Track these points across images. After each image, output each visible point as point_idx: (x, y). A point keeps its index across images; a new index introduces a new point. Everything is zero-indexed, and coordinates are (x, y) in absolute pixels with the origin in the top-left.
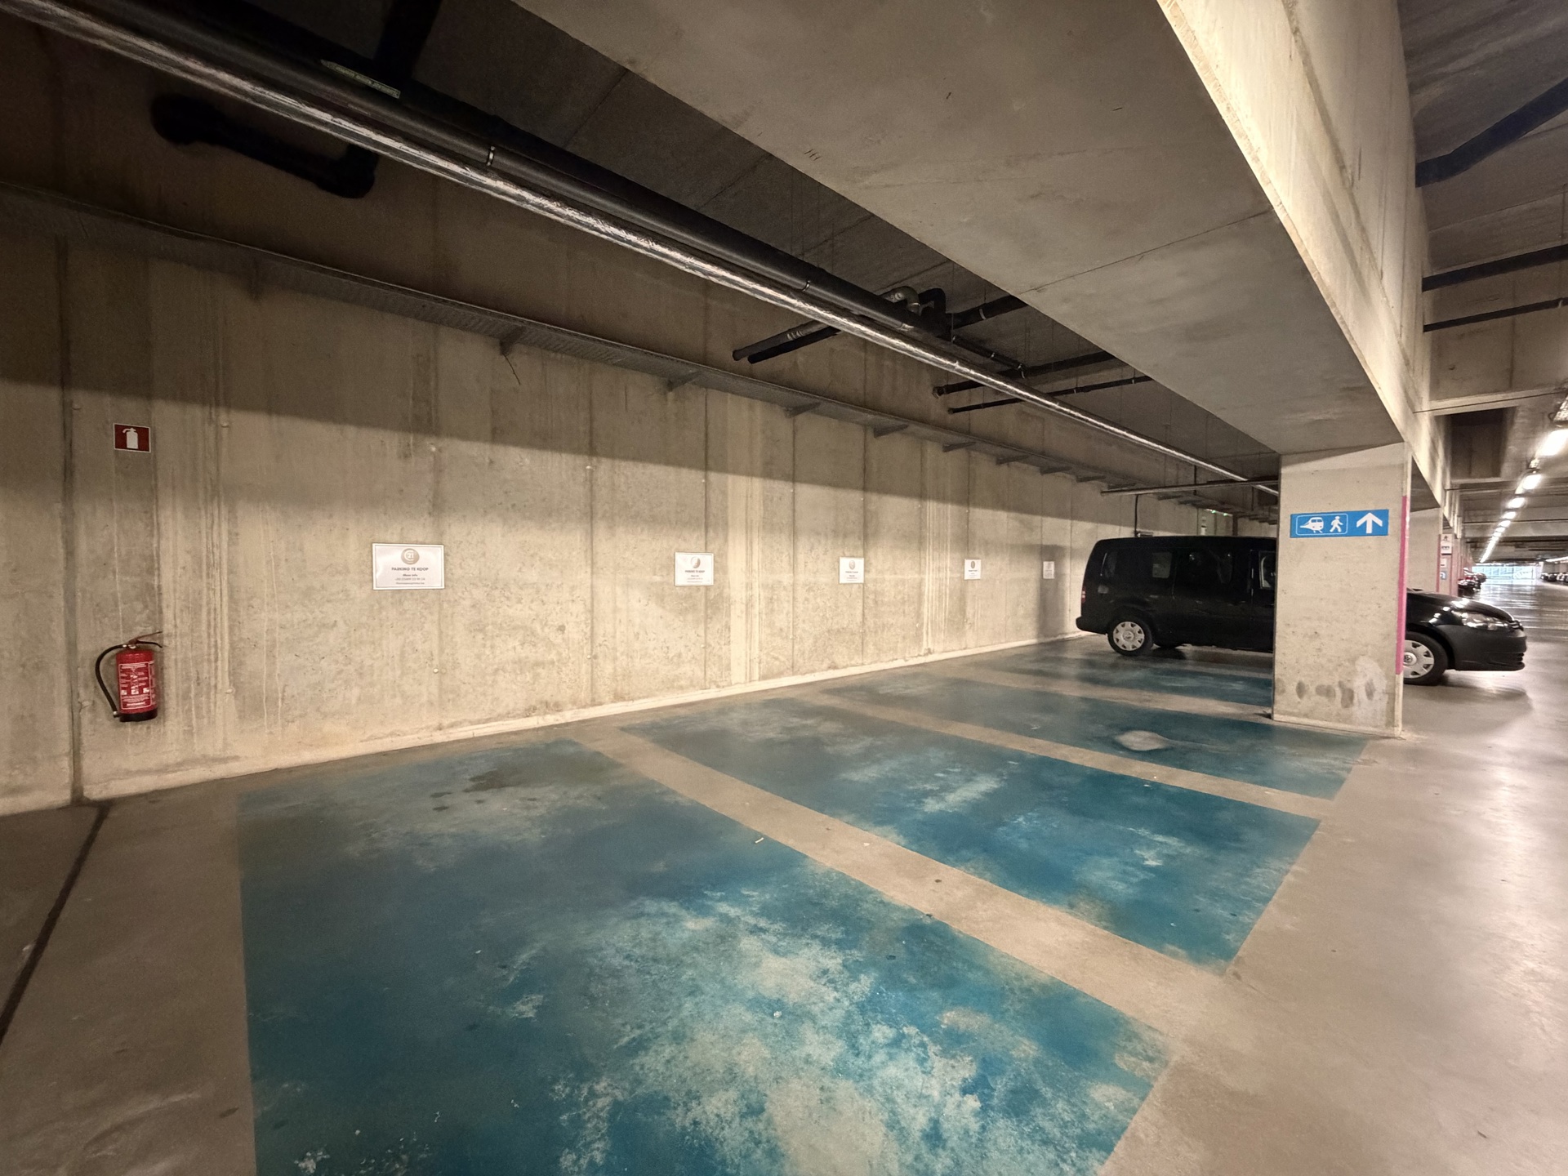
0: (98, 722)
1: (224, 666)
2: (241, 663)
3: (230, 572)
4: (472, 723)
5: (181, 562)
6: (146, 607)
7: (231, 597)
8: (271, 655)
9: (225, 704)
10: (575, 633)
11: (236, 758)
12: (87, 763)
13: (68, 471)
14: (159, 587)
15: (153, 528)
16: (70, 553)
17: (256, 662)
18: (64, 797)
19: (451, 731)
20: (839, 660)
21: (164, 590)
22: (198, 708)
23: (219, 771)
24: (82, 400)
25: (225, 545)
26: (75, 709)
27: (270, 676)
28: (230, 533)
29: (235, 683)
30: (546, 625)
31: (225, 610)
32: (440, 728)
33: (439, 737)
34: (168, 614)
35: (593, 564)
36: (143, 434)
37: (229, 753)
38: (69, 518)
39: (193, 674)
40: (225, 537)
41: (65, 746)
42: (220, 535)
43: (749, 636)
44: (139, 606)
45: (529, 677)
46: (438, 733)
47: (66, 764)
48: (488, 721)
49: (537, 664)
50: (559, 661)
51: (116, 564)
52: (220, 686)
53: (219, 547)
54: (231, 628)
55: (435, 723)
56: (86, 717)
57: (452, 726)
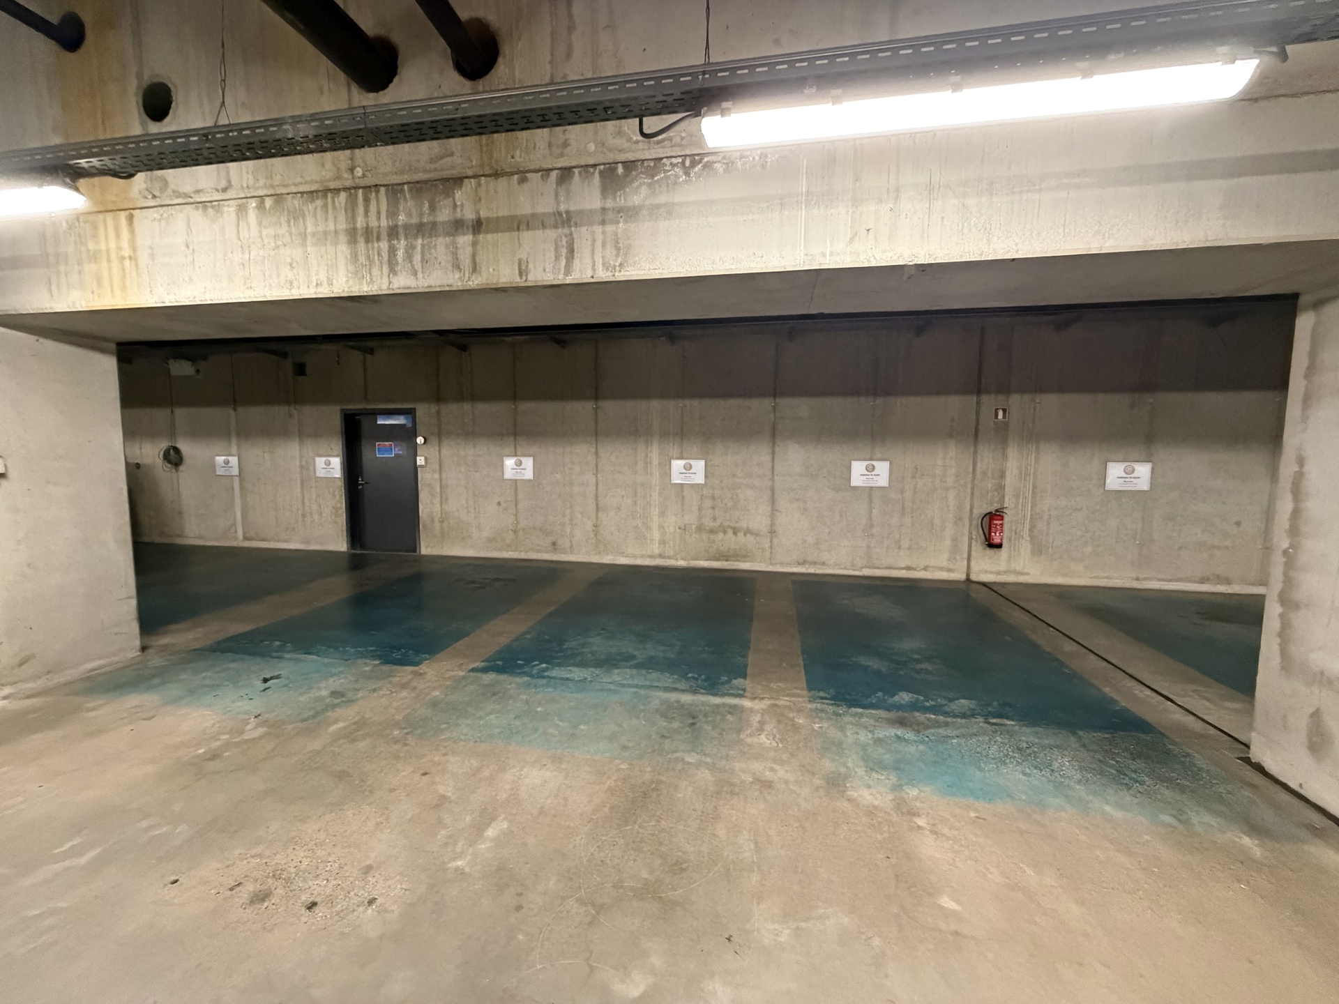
0: (978, 546)
1: (1027, 526)
2: (1035, 526)
3: (1034, 478)
4: (1159, 580)
5: (1014, 473)
6: (998, 494)
7: (1033, 490)
8: (1049, 524)
9: (1025, 546)
10: (1250, 528)
11: (1028, 574)
12: (973, 563)
13: (977, 431)
14: (1005, 485)
15: (1005, 456)
16: (974, 469)
17: (1041, 525)
18: (963, 577)
19: (1144, 582)
21: (1006, 487)
22: (1015, 546)
23: (1021, 579)
24: (985, 399)
25: (1033, 463)
26: (971, 539)
27: (1047, 534)
28: (1036, 458)
29: (1031, 536)
30: (1225, 520)
31: (1030, 497)
32: (1137, 579)
33: (1136, 585)
34: (1007, 499)
36: (1004, 411)
37: (1026, 571)
38: (975, 452)
39: (1014, 528)
40: (1033, 459)
41: (965, 555)
42: (1031, 460)
44: (996, 493)
45: (1206, 555)
46: (1135, 582)
47: (965, 562)
48: (1171, 580)
50: (1233, 547)
51: (990, 474)
52: (1024, 536)
53: (1031, 465)
54: (1032, 507)
55: (1134, 576)
56: (974, 543)
57: (1145, 579)
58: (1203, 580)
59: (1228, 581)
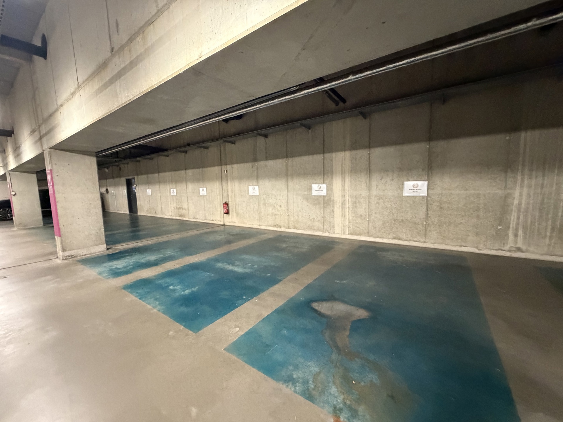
1: (234, 207)
2: (236, 207)
3: (234, 192)
4: (264, 226)
5: (230, 190)
7: (235, 196)
10: (284, 208)
12: (225, 219)
13: (222, 177)
14: (229, 194)
15: (228, 185)
16: (222, 188)
18: (223, 223)
19: (261, 226)
20: (403, 236)
22: (232, 213)
23: (234, 224)
24: (222, 167)
30: (277, 205)
32: (259, 225)
33: (259, 227)
35: (288, 189)
38: (222, 184)
39: (231, 207)
41: (223, 217)
43: (343, 216)
44: (227, 197)
45: (274, 217)
48: (267, 226)
49: (276, 215)
50: (280, 214)
51: (226, 191)
52: (234, 210)
54: (235, 201)
56: (224, 212)
58: (274, 226)
59: (280, 227)
